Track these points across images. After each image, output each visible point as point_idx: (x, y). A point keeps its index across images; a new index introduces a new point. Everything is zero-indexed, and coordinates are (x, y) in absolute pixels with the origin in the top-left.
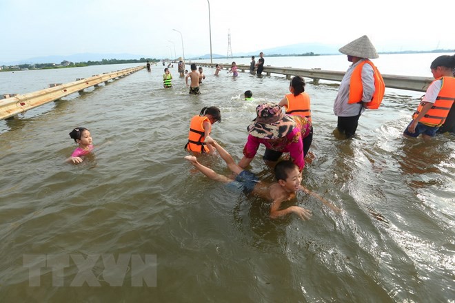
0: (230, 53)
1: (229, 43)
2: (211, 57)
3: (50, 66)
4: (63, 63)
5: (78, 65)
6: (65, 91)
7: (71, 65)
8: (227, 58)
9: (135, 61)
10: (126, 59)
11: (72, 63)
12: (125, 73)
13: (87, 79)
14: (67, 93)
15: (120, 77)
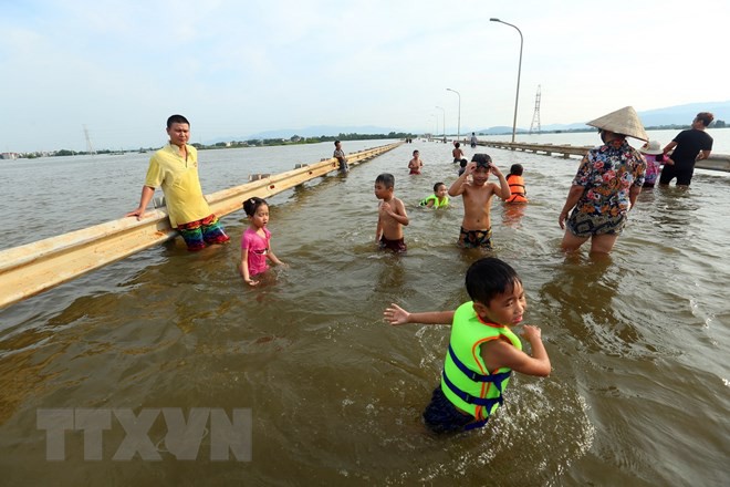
0: (536, 125)
1: (537, 109)
2: (514, 132)
3: (279, 142)
4: (292, 139)
5: (310, 141)
6: (272, 187)
7: (302, 141)
8: (531, 133)
9: (382, 137)
10: (370, 134)
11: (303, 139)
12: (369, 155)
13: (312, 166)
14: (274, 191)
15: (360, 162)
